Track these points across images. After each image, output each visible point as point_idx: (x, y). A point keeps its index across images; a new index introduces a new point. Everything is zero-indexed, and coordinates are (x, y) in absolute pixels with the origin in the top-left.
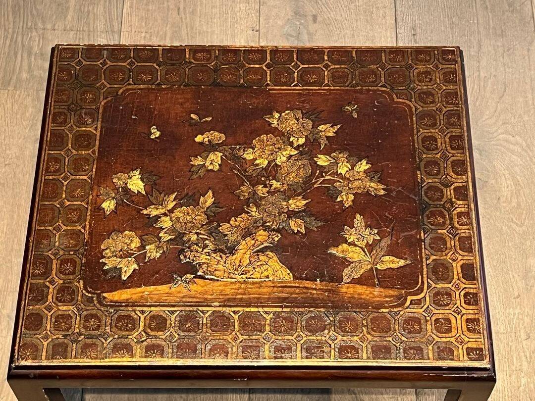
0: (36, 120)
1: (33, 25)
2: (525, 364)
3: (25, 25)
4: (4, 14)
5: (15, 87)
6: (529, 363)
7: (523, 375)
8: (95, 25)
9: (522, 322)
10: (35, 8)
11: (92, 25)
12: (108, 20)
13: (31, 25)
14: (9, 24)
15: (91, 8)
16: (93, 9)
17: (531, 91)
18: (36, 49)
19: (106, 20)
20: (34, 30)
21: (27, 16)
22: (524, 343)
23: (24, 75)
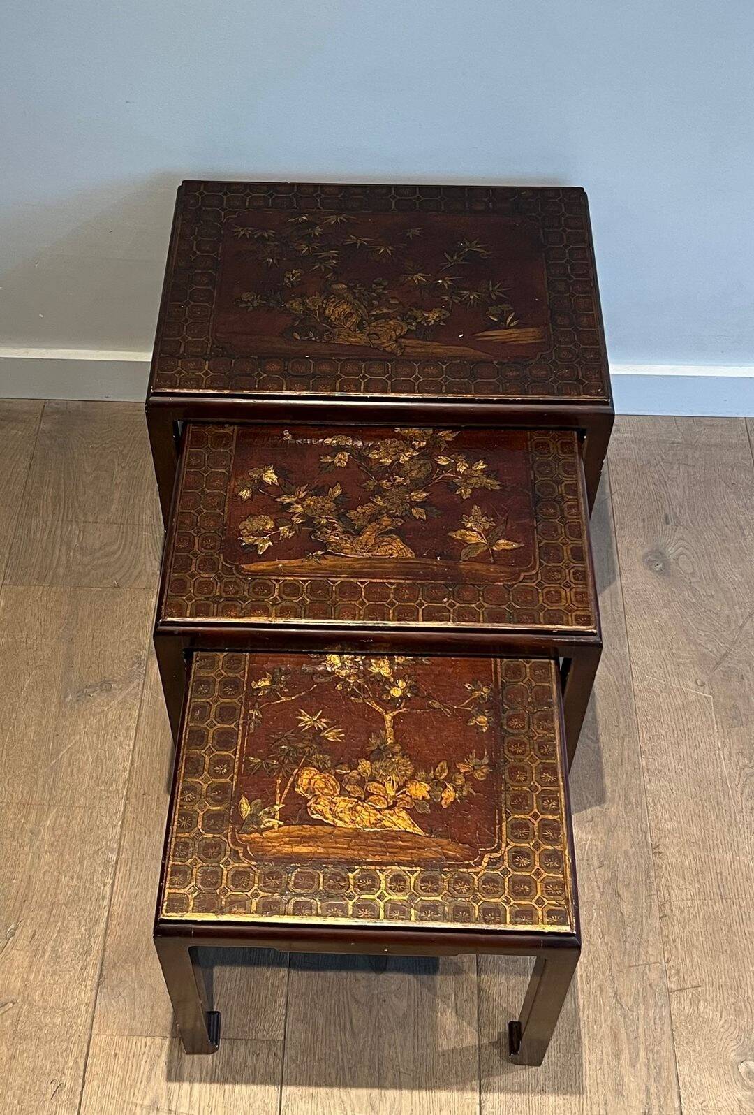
0: (72, 619)
1: (74, 518)
2: (597, 895)
3: (65, 518)
4: (43, 506)
5: (51, 583)
6: (602, 894)
7: (594, 907)
8: (140, 519)
9: (595, 848)
10: (77, 499)
11: (137, 518)
12: (154, 512)
13: (72, 518)
14: (48, 516)
15: (136, 500)
16: (140, 501)
17: (609, 596)
18: (75, 543)
19: (152, 513)
20: (74, 523)
21: (68, 507)
22: (597, 871)
23: (61, 571)
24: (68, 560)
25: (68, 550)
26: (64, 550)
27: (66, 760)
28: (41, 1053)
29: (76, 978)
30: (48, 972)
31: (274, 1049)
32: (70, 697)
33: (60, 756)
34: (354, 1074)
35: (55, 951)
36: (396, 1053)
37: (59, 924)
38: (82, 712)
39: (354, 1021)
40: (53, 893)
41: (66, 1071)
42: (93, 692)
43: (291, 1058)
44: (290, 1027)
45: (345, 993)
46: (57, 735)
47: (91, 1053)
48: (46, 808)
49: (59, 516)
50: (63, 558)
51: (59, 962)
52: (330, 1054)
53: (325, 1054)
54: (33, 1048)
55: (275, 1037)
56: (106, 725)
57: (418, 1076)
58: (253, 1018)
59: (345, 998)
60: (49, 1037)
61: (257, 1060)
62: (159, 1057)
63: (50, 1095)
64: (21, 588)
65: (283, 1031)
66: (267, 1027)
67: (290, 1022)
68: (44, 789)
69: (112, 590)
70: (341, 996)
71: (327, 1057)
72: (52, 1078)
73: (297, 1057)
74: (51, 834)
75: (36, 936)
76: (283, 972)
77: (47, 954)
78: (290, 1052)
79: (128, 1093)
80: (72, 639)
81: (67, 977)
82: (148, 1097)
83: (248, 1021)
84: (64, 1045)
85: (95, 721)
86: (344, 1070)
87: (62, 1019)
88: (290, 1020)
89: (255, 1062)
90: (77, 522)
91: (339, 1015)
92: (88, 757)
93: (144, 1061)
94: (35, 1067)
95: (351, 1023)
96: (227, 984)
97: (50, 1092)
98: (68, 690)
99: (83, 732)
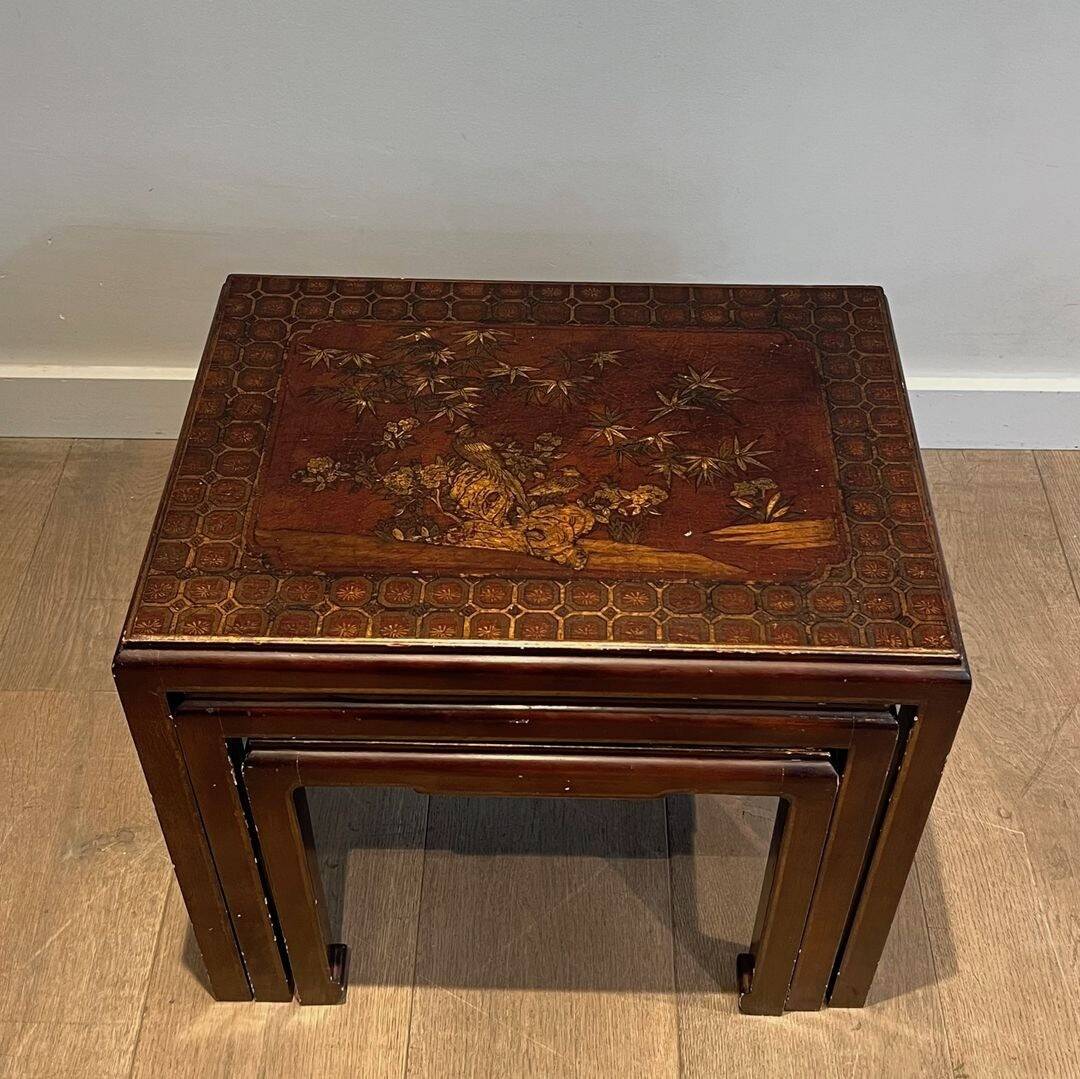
24: (85, 654)
25: (87, 639)
26: (80, 639)
32: (70, 853)
33: (48, 944)
38: (86, 876)
42: (105, 845)
46: (47, 912)
49: (77, 593)
50: (78, 651)
56: (122, 894)
64: (15, 694)
68: (19, 995)
80: (81, 767)
85: (104, 889)
90: (102, 600)
92: (90, 945)
98: (69, 842)
99: (85, 905)
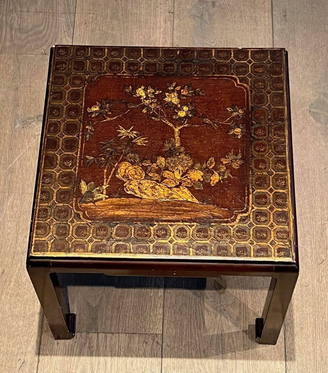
0: (16, 76)
1: (14, 8)
3: (8, 9)
8: (57, 9)
11: (55, 9)
12: (66, 5)
13: (12, 9)
18: (16, 26)
19: (65, 5)
20: (14, 12)
21: (10, 2)
23: (8, 44)
24: (11, 37)
25: (11, 30)
26: (8, 30)
27: (18, 165)
28: (11, 343)
29: (31, 298)
30: (13, 294)
31: (156, 339)
32: (18, 125)
33: (14, 162)
34: (207, 354)
35: (17, 282)
36: (233, 341)
37: (19, 265)
38: (26, 135)
39: (206, 323)
40: (14, 246)
41: (27, 354)
42: (32, 122)
43: (167, 345)
44: (166, 326)
45: (200, 306)
46: (11, 149)
47: (42, 343)
48: (7, 194)
49: (4, 7)
50: (8, 36)
51: (20, 288)
52: (191, 342)
53: (188, 342)
54: (6, 340)
55: (157, 333)
57: (247, 355)
58: (142, 320)
59: (200, 308)
60: (16, 333)
61: (146, 345)
62: (85, 344)
63: (18, 368)
65: (162, 328)
66: (151, 326)
67: (166, 324)
68: (5, 182)
69: (41, 56)
70: (197, 307)
71: (190, 344)
72: (19, 357)
73: (171, 344)
74: (11, 210)
75: (5, 273)
76: (161, 292)
77: (12, 283)
78: (167, 341)
79: (66, 366)
80: (17, 88)
81: (25, 297)
82: (79, 368)
83: (140, 322)
84: (25, 338)
85: (35, 140)
86: (200, 352)
87: (23, 323)
88: (166, 321)
89: (145, 347)
90: (16, 11)
91: (196, 318)
93: (76, 346)
94: (8, 351)
95: (204, 323)
96: (126, 301)
97: (18, 366)
98: (17, 120)
99: (28, 147)
